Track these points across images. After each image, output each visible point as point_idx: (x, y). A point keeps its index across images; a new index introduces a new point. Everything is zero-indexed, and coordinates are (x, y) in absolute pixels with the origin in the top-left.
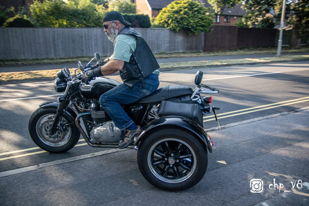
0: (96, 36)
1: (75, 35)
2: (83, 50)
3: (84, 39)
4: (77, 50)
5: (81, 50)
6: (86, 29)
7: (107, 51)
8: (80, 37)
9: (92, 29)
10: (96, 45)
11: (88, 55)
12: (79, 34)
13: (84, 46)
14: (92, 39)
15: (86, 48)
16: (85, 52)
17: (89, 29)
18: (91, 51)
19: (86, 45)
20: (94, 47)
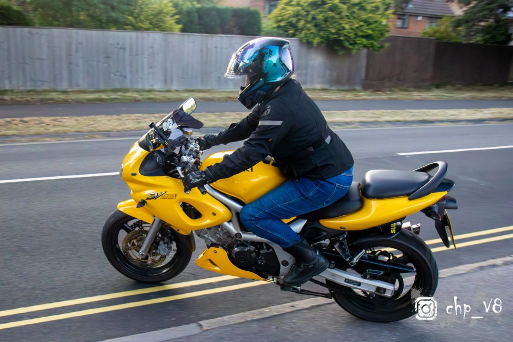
0: (152, 48)
1: (112, 44)
2: (125, 77)
3: (127, 53)
4: (112, 76)
5: (121, 76)
6: (133, 34)
7: (172, 81)
8: (121, 48)
9: (146, 34)
10: (151, 67)
11: (135, 87)
12: (118, 44)
13: (128, 68)
14: (143, 54)
15: (131, 72)
16: (128, 80)
17: (139, 34)
18: (142, 78)
19: (131, 66)
20: (146, 71)
